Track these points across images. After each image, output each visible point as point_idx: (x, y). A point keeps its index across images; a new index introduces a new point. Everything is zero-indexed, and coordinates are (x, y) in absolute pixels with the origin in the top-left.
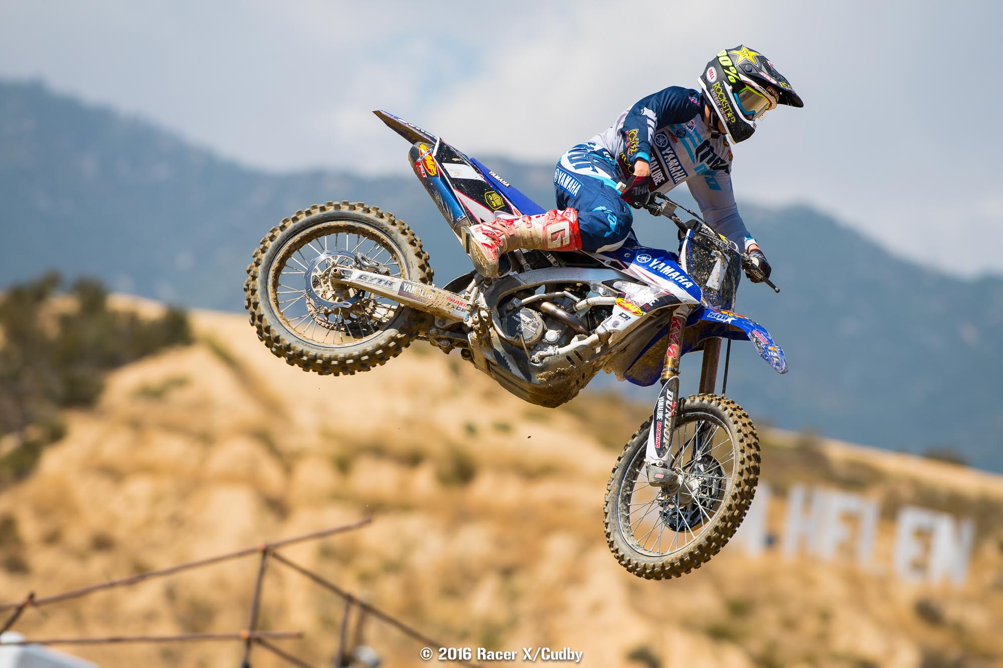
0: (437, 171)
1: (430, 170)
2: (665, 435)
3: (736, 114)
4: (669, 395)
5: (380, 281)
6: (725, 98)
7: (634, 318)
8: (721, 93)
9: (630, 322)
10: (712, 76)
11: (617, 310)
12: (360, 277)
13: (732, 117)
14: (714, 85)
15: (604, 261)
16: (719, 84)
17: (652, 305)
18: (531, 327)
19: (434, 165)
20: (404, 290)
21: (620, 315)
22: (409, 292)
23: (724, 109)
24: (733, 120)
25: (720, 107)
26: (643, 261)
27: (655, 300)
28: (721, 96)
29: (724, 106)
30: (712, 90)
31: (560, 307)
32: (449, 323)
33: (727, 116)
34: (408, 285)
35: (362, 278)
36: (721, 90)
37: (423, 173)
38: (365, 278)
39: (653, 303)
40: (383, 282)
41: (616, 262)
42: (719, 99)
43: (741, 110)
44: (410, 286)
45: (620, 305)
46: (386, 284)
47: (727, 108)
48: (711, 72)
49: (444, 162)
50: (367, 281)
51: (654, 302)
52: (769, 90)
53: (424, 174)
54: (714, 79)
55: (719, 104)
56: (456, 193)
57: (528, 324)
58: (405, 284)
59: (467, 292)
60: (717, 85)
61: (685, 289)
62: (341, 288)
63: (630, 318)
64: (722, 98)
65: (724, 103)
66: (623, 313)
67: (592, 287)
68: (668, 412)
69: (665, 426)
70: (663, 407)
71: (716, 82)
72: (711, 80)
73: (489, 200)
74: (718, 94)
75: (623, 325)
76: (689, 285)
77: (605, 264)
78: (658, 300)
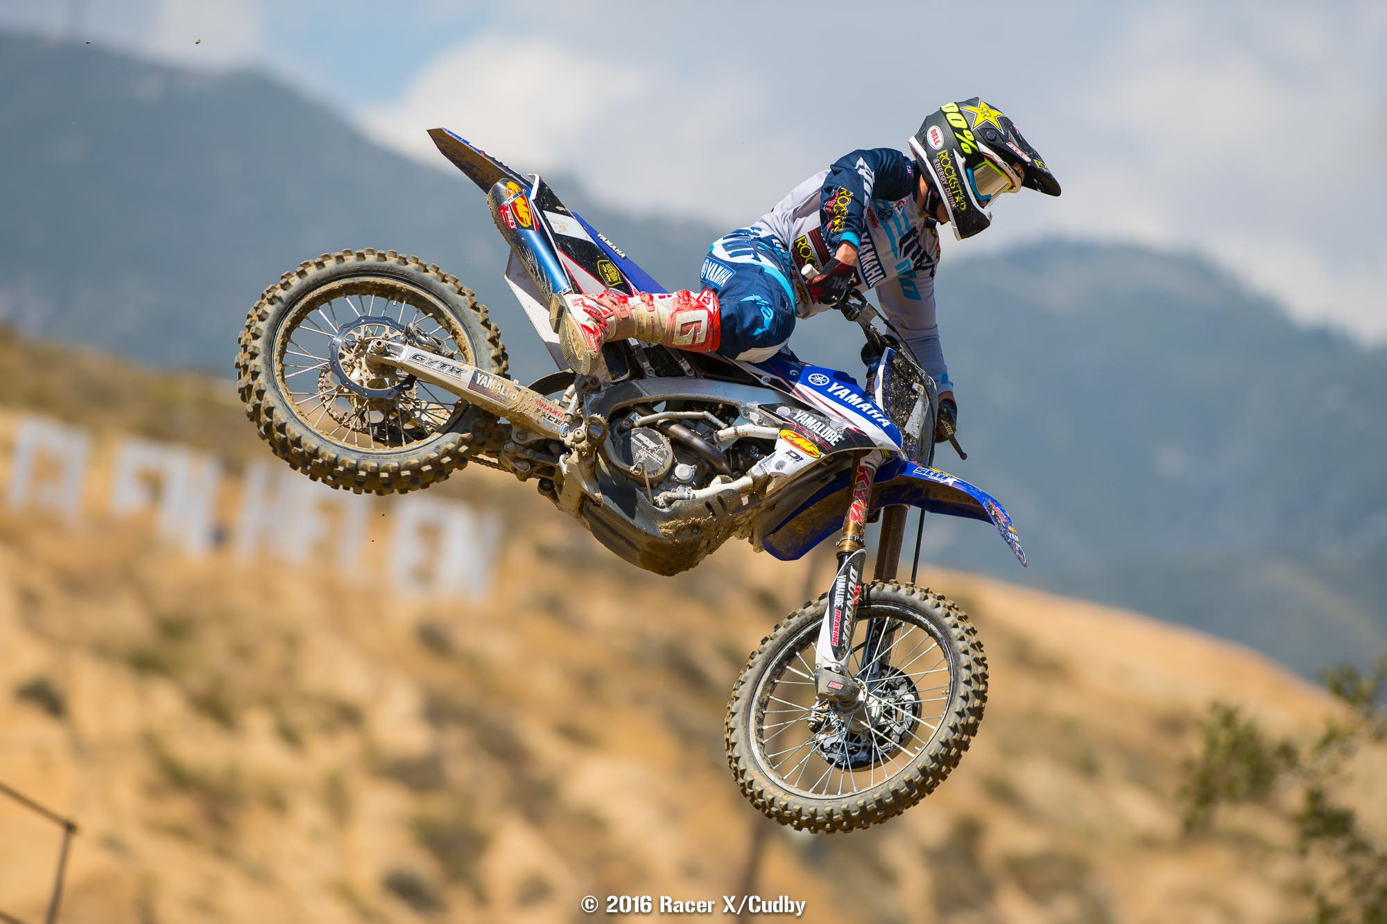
0: (532, 222)
1: (521, 219)
2: (845, 630)
3: (967, 199)
4: (853, 574)
5: (444, 365)
6: (954, 175)
7: (808, 460)
8: (948, 166)
9: (802, 464)
10: (937, 140)
11: (782, 447)
12: (415, 357)
13: (962, 202)
14: (939, 154)
15: (760, 377)
16: (947, 154)
17: (834, 445)
18: (657, 456)
19: (528, 213)
20: (478, 382)
21: (788, 453)
22: (485, 386)
23: (952, 190)
24: (963, 206)
25: (945, 186)
26: (818, 383)
27: (839, 439)
28: (949, 171)
29: (952, 186)
30: (936, 161)
31: (694, 434)
32: (532, 438)
33: (955, 200)
34: (483, 376)
35: (418, 358)
36: (950, 162)
37: (510, 221)
38: (422, 359)
39: (835, 442)
40: (447, 368)
41: (778, 380)
42: (945, 175)
43: (974, 193)
44: (486, 377)
45: (786, 439)
46: (451, 370)
47: (956, 189)
48: (934, 134)
49: (546, 210)
50: (424, 364)
51: (838, 441)
52: (1016, 168)
53: (512, 224)
54: (939, 146)
55: (945, 183)
56: (560, 255)
57: (652, 451)
58: (479, 374)
59: (566, 395)
60: (944, 154)
61: (882, 427)
62: (383, 368)
63: (802, 459)
64: (950, 174)
65: (953, 181)
66: (791, 451)
67: (741, 411)
68: (851, 598)
69: (846, 617)
70: (844, 590)
71: (942, 150)
72: (934, 145)
73: (602, 271)
74: (943, 168)
75: (791, 467)
76: (886, 423)
77: (762, 381)
78: (844, 439)
